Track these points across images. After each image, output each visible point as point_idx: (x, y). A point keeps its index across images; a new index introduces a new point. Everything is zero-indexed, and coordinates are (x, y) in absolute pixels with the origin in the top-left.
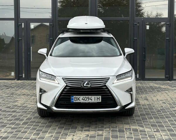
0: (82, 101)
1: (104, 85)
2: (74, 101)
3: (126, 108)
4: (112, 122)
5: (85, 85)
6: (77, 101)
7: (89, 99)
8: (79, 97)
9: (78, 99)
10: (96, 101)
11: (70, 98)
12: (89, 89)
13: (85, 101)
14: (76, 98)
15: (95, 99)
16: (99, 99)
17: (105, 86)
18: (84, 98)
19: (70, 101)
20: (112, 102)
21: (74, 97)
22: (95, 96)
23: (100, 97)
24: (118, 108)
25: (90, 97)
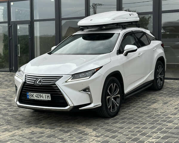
0: (35, 98)
3: (80, 109)
5: (37, 83)
6: (31, 98)
7: (41, 96)
8: (33, 94)
9: (32, 96)
10: (47, 99)
12: (40, 86)
13: (38, 98)
15: (46, 97)
16: (49, 97)
17: (55, 84)
18: (37, 95)
19: (26, 96)
21: (29, 93)
22: (45, 94)
25: (41, 94)
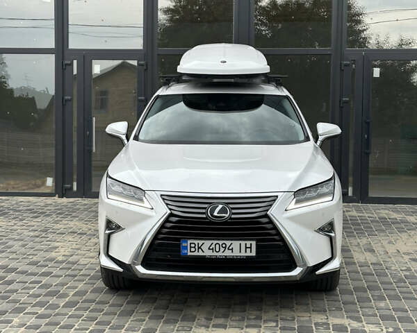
0: (208, 253)
1: (263, 213)
2: (189, 254)
3: (317, 273)
4: (283, 307)
5: (215, 214)
6: (196, 254)
7: (225, 248)
8: (201, 242)
9: (199, 248)
10: (243, 254)
11: (179, 246)
12: (226, 223)
13: (215, 254)
14: (193, 245)
15: (241, 248)
16: (251, 248)
17: (266, 216)
18: (213, 246)
19: (179, 251)
20: (282, 257)
21: (189, 242)
22: (240, 242)
23: (254, 243)
24: (296, 272)
25: (228, 243)
